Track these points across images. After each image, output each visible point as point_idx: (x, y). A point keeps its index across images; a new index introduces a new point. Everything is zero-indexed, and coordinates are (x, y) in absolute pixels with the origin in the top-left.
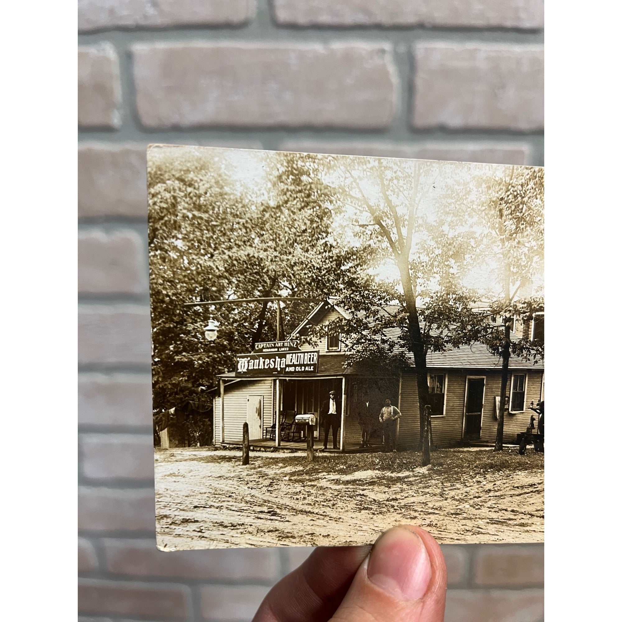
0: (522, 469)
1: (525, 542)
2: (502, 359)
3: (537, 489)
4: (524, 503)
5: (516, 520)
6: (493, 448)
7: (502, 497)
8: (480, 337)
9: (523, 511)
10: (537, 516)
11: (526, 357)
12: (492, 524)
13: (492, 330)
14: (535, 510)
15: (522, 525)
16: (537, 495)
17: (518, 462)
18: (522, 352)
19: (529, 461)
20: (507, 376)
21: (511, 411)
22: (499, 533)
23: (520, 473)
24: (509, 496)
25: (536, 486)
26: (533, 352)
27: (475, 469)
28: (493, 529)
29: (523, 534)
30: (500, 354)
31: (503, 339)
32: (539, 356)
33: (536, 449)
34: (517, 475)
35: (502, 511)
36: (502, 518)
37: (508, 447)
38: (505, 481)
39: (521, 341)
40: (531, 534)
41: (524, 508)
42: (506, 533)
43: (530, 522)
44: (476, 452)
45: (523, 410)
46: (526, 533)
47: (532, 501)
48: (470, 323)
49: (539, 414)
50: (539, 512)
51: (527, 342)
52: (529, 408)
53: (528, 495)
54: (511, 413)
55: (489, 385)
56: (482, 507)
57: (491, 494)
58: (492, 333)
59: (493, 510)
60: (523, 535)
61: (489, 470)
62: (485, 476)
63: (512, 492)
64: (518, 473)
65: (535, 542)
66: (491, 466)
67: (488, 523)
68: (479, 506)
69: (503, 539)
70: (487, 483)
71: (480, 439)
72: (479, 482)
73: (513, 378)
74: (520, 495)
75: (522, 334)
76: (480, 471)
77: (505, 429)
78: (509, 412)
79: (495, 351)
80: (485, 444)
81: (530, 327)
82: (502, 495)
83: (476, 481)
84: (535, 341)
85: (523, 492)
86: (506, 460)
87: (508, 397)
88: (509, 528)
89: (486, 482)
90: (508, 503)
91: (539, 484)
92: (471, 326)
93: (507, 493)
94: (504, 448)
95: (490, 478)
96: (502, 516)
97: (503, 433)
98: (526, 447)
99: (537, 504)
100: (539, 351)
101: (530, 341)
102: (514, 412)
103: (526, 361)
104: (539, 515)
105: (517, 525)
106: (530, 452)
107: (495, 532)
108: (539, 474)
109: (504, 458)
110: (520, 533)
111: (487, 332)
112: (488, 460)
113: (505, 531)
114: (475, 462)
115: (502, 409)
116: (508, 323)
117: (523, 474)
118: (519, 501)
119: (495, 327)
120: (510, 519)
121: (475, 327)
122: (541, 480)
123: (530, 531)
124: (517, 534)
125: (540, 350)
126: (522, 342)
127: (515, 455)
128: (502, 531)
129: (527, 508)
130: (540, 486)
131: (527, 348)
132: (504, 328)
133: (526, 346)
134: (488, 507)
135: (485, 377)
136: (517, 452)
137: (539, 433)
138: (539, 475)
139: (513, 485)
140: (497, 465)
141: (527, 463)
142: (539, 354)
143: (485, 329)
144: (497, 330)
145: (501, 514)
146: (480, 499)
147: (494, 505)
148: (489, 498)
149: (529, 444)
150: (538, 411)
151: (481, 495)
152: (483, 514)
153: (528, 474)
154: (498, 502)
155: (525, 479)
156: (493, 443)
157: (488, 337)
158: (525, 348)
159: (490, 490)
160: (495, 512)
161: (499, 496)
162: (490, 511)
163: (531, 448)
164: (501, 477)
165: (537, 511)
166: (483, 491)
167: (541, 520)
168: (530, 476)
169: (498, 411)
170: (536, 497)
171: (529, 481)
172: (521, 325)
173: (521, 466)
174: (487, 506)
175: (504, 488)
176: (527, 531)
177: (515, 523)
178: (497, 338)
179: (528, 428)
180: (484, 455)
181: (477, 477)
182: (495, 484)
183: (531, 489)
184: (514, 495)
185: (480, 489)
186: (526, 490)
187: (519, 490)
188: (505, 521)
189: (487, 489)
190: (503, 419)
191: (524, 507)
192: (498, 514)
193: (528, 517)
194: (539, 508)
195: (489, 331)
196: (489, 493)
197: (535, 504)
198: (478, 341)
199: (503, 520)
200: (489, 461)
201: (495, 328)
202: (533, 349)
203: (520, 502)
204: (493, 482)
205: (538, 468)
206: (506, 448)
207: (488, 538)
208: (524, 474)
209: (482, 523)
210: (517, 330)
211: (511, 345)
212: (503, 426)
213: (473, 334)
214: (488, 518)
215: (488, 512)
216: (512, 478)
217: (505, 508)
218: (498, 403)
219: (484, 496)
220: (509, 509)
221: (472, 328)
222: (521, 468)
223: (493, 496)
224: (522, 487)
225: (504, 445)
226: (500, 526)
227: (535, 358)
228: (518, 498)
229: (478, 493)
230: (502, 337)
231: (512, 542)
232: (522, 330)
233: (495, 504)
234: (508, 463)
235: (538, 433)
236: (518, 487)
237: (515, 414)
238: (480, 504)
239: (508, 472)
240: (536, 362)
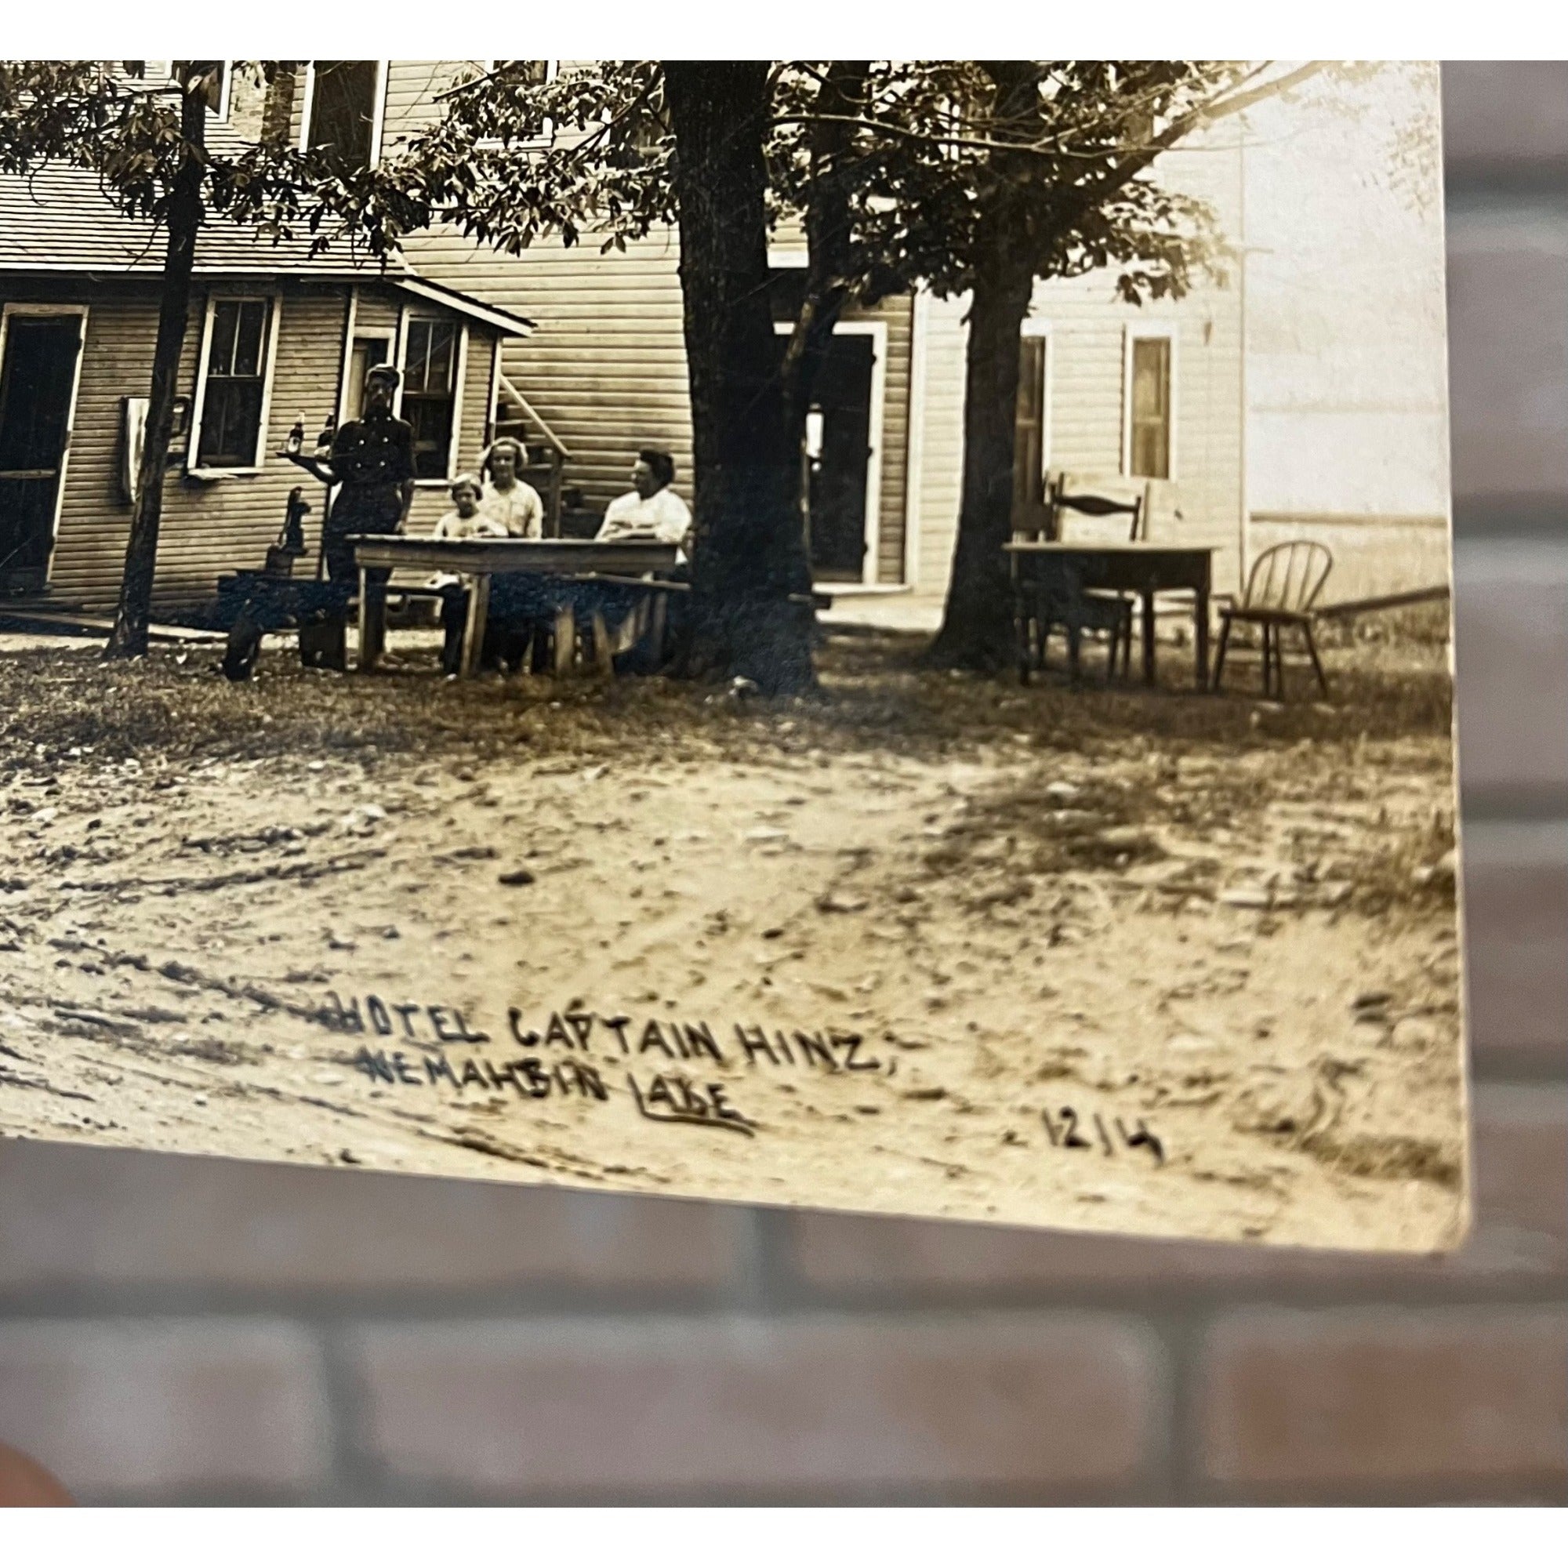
0: (232, 752)
1: (221, 1152)
2: (164, 232)
3: (302, 860)
4: (230, 934)
5: (182, 1019)
6: (104, 643)
7: (124, 895)
8: (73, 136)
9: (222, 973)
10: (294, 1012)
11: (275, 222)
12: (67, 1033)
13: (125, 111)
14: (283, 974)
15: (214, 1053)
16: (297, 891)
17: (214, 716)
18: (259, 203)
19: (268, 710)
20: (184, 306)
21: (199, 465)
22: (99, 1090)
23: (219, 771)
24: (161, 889)
25: (293, 845)
26: (305, 200)
27: (10, 739)
28: (71, 1065)
29: (215, 1103)
30: (157, 210)
31: (172, 145)
32: (336, 217)
33: (304, 652)
34: (206, 780)
35: (122, 970)
36: (117, 1003)
37: (173, 639)
38: (143, 811)
39: (253, 153)
40: (254, 1107)
41: (231, 961)
42: (132, 1092)
43: (254, 1037)
44: (22, 654)
45: (252, 464)
46: (232, 1103)
47: (267, 921)
48: (32, 81)
49: (330, 481)
50: (304, 987)
51: (280, 158)
52: (280, 456)
53: (252, 888)
54: (195, 478)
55: (101, 347)
56: (28, 939)
57: (76, 872)
58: (123, 121)
59: (77, 960)
60: (219, 1109)
61: (75, 751)
62: (53, 781)
63: (177, 870)
64: (209, 772)
65: (275, 1155)
66: (86, 729)
67: (47, 1026)
68: (12, 934)
69: (113, 1125)
70: (61, 815)
71: (48, 593)
72: (20, 807)
73: (210, 316)
74: (215, 884)
75: (258, 123)
76: (33, 750)
77: (164, 548)
78: (185, 470)
79: (134, 197)
80: (66, 619)
81: (297, 93)
82: (124, 885)
83: (10, 802)
84: (317, 152)
85: (230, 870)
86: (157, 704)
87: (183, 401)
88: (145, 1066)
89: (53, 811)
90: (149, 926)
91: (311, 832)
92: (36, 94)
93: (155, 873)
94: (151, 645)
95: (75, 792)
96: (116, 996)
97: (152, 573)
98: (258, 642)
99: (297, 944)
100: (338, 196)
101: (295, 151)
102: (208, 473)
103: (276, 240)
104: (301, 1004)
105: (188, 1052)
106: (278, 666)
107: (79, 1082)
108: (315, 779)
109: (150, 693)
110: (201, 1096)
111: (101, 116)
112: (75, 698)
113: (129, 1078)
114: (13, 704)
115: (155, 456)
116: (198, 78)
117: (235, 778)
118: (207, 921)
119: (140, 94)
120: (155, 1016)
121: (49, 97)
122: (321, 811)
123: (251, 1094)
124: (184, 1104)
125: (341, 191)
126: (261, 158)
127: (204, 681)
128: (113, 1075)
129: (245, 960)
130: (315, 843)
131: (279, 183)
132: (177, 99)
133: (275, 175)
134: (55, 943)
135: (82, 310)
136: (213, 668)
137: (326, 577)
138: (311, 787)
139: (182, 831)
140: (111, 727)
141: (259, 719)
142: (338, 208)
143: (95, 106)
144: (147, 109)
145: (116, 986)
146: (18, 896)
147: (82, 932)
148: (65, 894)
149: (277, 627)
150: (325, 469)
151: (27, 874)
152: (28, 978)
153: (261, 780)
154: (105, 918)
155: (240, 802)
156: (110, 614)
157: (109, 137)
158: (271, 184)
159: (69, 854)
160: (87, 969)
161: (109, 886)
162: (61, 964)
163: (285, 651)
164: (130, 788)
165: (294, 978)
166: (36, 856)
167: (314, 1036)
168: (268, 792)
169: (134, 467)
170: (292, 904)
171: (263, 816)
172: (257, 84)
173: (230, 738)
174: (49, 937)
175: (140, 847)
176: (237, 1091)
177: (181, 1037)
178: (145, 142)
179: (272, 551)
180: (59, 671)
181: (17, 782)
182: (96, 825)
183: (268, 859)
184: (183, 883)
185: (25, 842)
186: (243, 863)
187: (209, 860)
188: (133, 1022)
189: (56, 846)
190: (157, 501)
191: (228, 952)
192: (101, 982)
193: (244, 1014)
194: (304, 966)
195: (113, 112)
196: (64, 866)
197: (284, 942)
198: (62, 156)
199: (123, 1020)
200: (79, 704)
201: (139, 100)
202: (306, 189)
203: (212, 927)
204: (87, 811)
205: (311, 752)
206: (165, 645)
207: (40, 1112)
208: (242, 777)
209: (18, 1023)
210: (237, 109)
211: (210, 170)
212: (155, 538)
213: (42, 125)
214: (51, 1003)
215: (50, 970)
216: (182, 794)
217: (135, 952)
218: (136, 429)
219: (43, 883)
220: (156, 960)
221: (38, 104)
222: (225, 745)
223: (83, 887)
224: (228, 845)
225: (153, 629)
226: (103, 1047)
227: (314, 225)
228: (200, 901)
229: (12, 862)
230: (169, 136)
231: (156, 1147)
232: (261, 108)
233: (87, 926)
234: (169, 719)
235: (320, 573)
236: (204, 845)
237: (213, 483)
238: (20, 922)
239: (165, 766)
240: (321, 244)
